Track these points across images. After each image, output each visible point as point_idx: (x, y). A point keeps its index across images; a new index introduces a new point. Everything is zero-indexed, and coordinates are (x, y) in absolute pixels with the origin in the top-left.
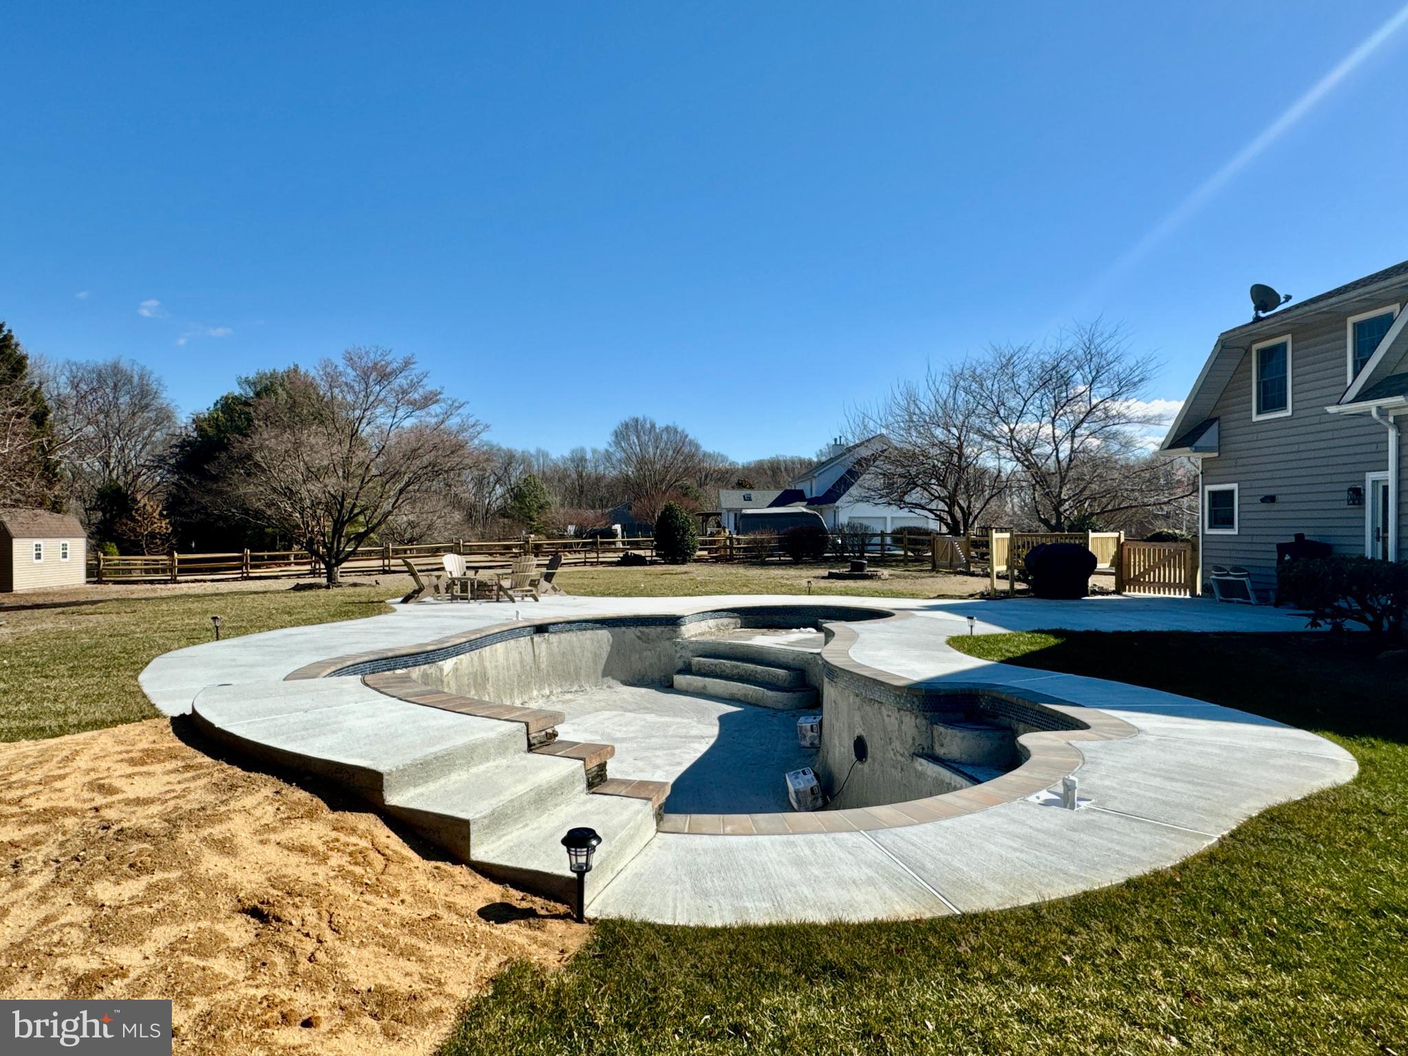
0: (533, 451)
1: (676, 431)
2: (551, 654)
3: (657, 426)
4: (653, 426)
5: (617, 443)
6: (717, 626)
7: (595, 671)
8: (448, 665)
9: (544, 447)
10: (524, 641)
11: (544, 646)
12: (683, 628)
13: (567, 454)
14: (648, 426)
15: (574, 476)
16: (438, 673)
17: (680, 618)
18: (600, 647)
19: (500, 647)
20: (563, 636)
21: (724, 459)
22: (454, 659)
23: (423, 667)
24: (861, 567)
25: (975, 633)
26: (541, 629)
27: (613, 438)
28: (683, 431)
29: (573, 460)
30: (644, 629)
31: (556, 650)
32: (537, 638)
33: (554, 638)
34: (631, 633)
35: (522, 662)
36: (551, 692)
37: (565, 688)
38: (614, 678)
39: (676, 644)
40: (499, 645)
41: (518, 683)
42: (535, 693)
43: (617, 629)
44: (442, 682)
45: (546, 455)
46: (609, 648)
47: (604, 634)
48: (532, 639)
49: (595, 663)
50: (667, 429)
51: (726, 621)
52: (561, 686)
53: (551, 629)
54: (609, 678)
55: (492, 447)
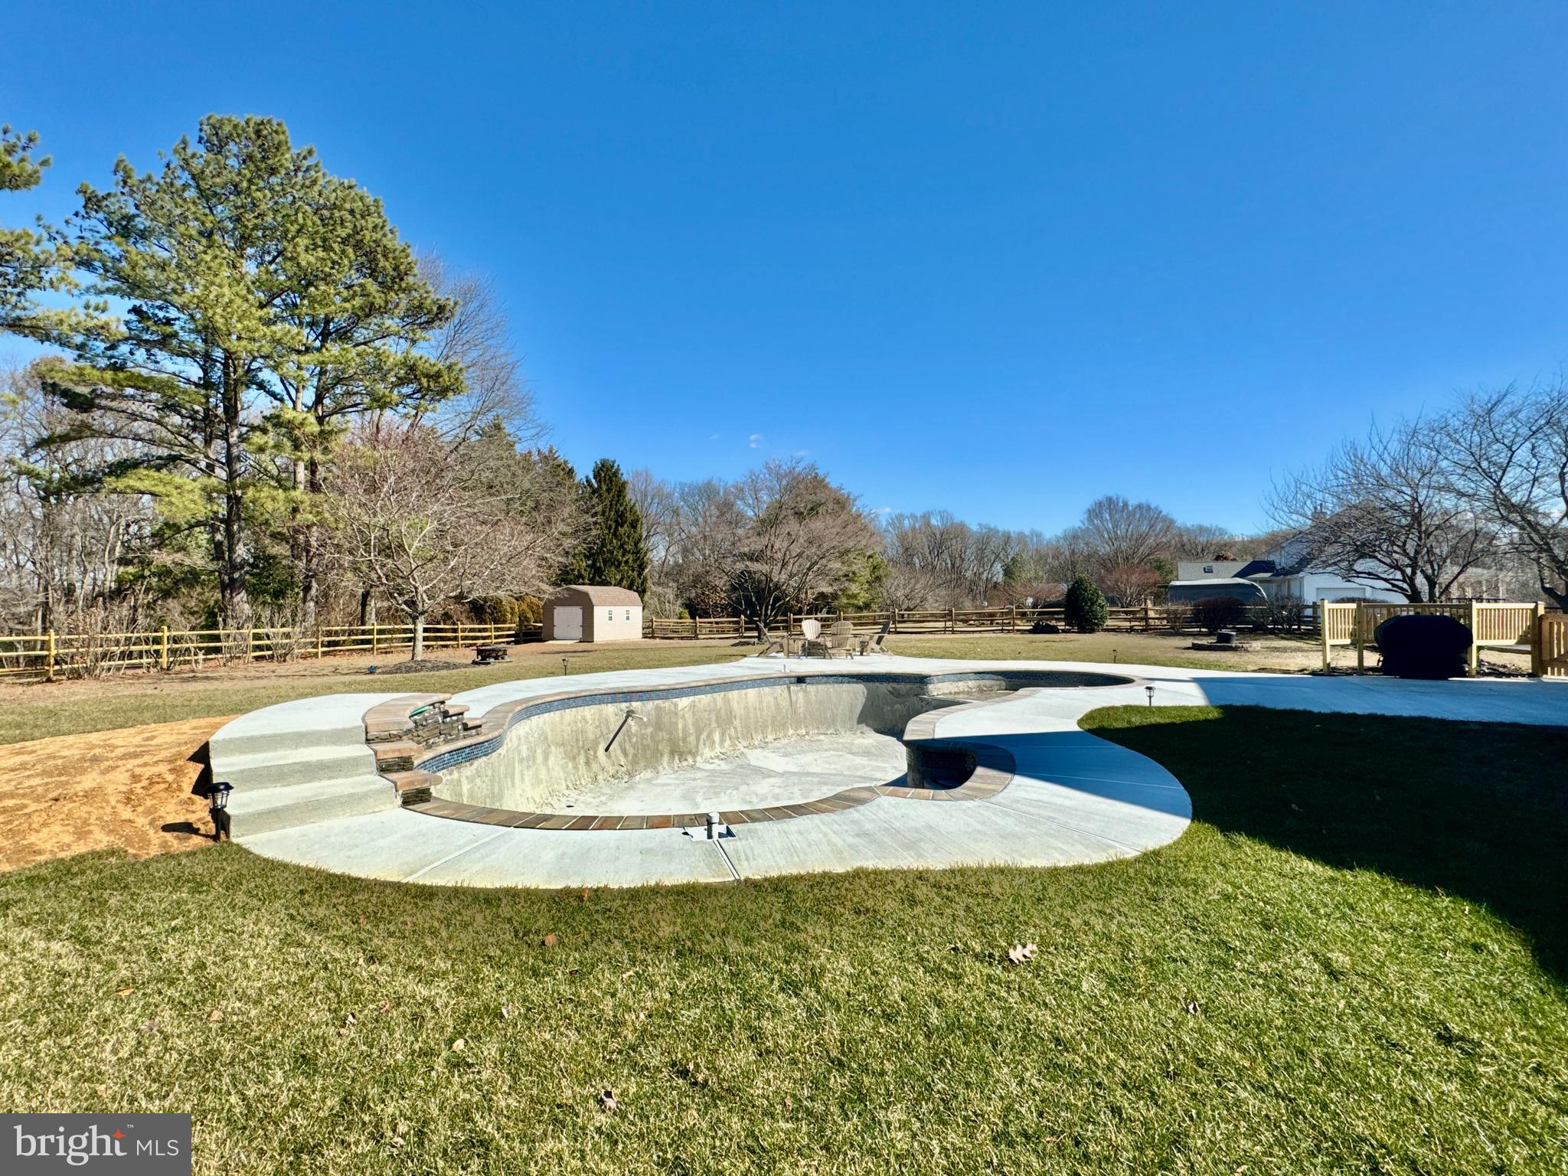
0: (1027, 532)
1: (1149, 508)
2: (808, 702)
3: (1130, 503)
4: (1126, 505)
5: (1090, 520)
6: (979, 686)
7: (851, 718)
8: (684, 702)
9: (1038, 528)
10: (780, 690)
11: (801, 695)
12: (930, 686)
13: (1060, 533)
14: (1121, 504)
15: (1067, 553)
16: (672, 708)
17: (926, 677)
18: (856, 698)
19: (752, 693)
20: (821, 687)
21: (1222, 532)
22: (692, 698)
23: (656, 702)
24: (1227, 638)
25: (1154, 704)
26: (800, 680)
27: (1086, 516)
28: (1156, 508)
29: (1065, 538)
30: (895, 685)
31: (814, 698)
32: (793, 688)
33: (811, 688)
34: (884, 688)
35: (777, 704)
36: (807, 733)
37: (822, 731)
38: (867, 725)
39: (922, 700)
40: (750, 690)
41: (773, 723)
42: (791, 732)
43: (871, 684)
44: (676, 714)
45: (1039, 535)
46: (864, 700)
47: (860, 688)
48: (789, 688)
49: (851, 712)
50: (1140, 506)
51: (988, 683)
52: (818, 728)
53: (808, 680)
54: (864, 725)
55: (990, 529)
